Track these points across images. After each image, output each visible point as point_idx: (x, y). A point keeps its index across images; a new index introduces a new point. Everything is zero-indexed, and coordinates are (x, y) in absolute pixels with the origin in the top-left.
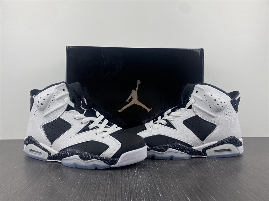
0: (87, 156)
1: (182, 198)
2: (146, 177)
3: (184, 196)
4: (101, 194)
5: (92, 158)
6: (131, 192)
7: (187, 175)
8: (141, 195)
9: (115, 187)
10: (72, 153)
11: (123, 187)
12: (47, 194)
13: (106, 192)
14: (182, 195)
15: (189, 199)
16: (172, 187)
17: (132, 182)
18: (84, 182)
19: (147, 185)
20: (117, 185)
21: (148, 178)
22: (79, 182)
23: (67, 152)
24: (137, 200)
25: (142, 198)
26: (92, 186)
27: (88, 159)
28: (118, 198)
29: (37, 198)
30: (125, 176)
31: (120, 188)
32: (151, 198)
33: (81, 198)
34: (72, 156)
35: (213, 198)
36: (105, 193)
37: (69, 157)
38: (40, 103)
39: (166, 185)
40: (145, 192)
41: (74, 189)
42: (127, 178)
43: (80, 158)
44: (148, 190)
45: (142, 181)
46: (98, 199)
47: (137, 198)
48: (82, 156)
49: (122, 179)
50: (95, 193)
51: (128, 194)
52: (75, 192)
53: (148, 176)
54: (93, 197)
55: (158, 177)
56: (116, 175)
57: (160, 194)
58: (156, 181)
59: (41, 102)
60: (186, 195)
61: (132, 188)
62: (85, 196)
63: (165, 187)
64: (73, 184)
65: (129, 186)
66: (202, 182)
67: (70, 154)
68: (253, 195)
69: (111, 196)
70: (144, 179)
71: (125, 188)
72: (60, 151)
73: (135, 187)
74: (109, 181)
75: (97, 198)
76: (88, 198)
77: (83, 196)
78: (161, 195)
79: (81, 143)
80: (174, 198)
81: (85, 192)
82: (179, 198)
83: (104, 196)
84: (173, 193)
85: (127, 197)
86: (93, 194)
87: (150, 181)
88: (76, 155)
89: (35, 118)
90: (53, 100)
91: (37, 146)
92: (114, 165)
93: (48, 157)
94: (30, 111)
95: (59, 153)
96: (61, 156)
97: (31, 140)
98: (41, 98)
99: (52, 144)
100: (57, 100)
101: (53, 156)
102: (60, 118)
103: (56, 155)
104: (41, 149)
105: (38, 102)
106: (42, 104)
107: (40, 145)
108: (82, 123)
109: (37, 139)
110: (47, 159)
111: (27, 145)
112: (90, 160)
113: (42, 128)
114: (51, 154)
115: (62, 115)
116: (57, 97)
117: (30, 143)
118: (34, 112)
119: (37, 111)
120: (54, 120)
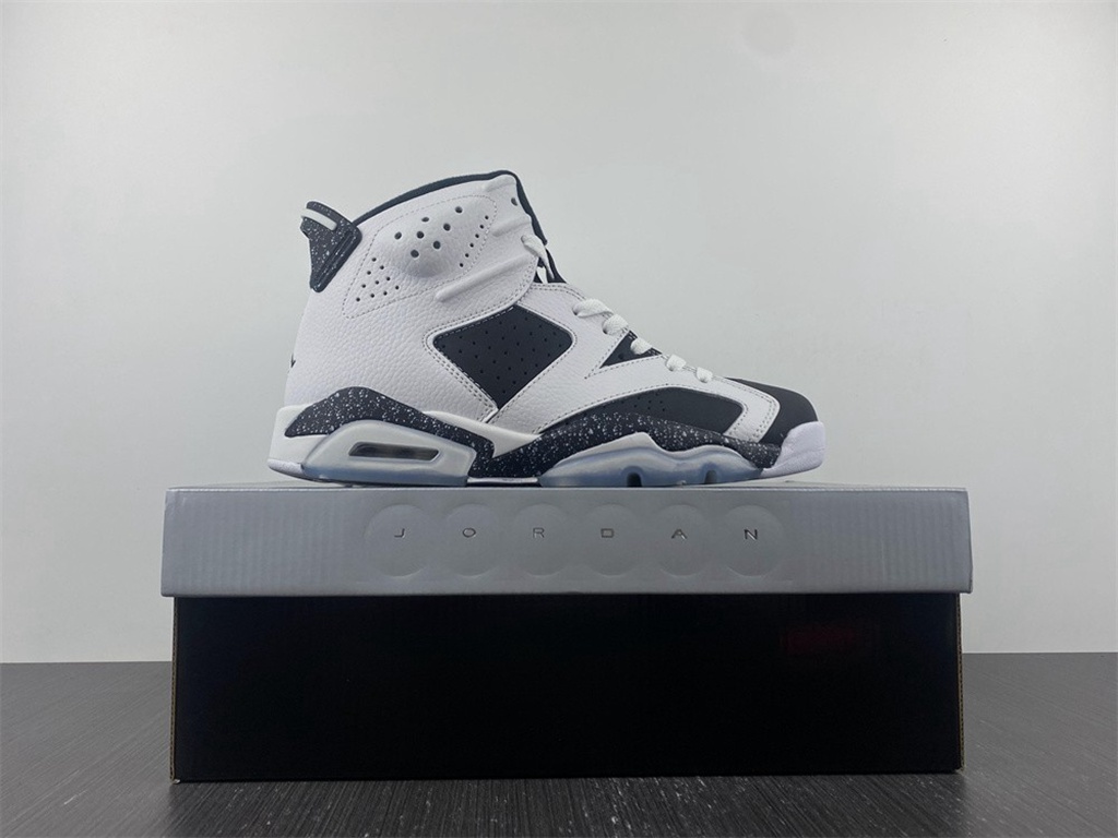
0: (685, 435)
5: (701, 442)
10: (618, 428)
23: (592, 424)
27: (690, 444)
34: (619, 437)
37: (606, 442)
38: (429, 238)
43: (658, 444)
48: (664, 434)
59: (430, 234)
67: (609, 430)
72: (546, 432)
79: (639, 396)
88: (637, 435)
89: (381, 310)
90: (480, 231)
91: (407, 425)
92: (769, 466)
93: (472, 468)
94: (319, 290)
95: (547, 437)
96: (561, 446)
97: (366, 401)
98: (425, 220)
99: (499, 408)
100: (498, 234)
101: (506, 457)
102: (520, 308)
103: (525, 447)
104: (435, 436)
105: (415, 236)
106: (437, 245)
107: (430, 419)
108: (605, 332)
109: (407, 398)
110: (466, 474)
111: (330, 432)
112: (695, 449)
113: (432, 347)
114: (492, 451)
115: (524, 296)
116: (497, 225)
117: (360, 419)
118: (364, 286)
119: (388, 279)
120: (493, 315)
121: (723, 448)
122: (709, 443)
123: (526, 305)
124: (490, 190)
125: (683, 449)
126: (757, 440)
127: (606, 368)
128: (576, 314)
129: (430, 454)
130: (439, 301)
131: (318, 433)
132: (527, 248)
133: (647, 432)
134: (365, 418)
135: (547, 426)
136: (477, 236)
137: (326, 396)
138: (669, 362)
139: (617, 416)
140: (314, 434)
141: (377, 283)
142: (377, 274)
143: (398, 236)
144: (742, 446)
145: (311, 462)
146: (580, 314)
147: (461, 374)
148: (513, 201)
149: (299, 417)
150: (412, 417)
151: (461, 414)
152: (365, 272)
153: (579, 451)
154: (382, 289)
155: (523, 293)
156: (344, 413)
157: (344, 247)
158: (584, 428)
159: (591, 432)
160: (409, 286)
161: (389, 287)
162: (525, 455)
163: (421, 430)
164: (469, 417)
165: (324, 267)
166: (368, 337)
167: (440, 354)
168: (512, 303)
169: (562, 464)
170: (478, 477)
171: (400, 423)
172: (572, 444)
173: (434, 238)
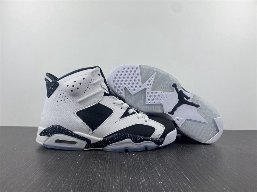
0: (140, 139)
1: (181, 177)
2: (144, 160)
3: (183, 176)
4: (100, 172)
5: (144, 140)
6: (130, 171)
7: (184, 158)
8: (140, 174)
9: (114, 167)
10: (123, 138)
11: (122, 167)
12: (46, 171)
13: (105, 170)
14: (181, 175)
15: (187, 178)
16: (170, 168)
17: (130, 163)
18: (83, 162)
19: (145, 166)
20: (115, 165)
21: (146, 160)
22: (78, 162)
23: (116, 136)
24: (136, 177)
25: (141, 176)
26: (91, 165)
28: (117, 176)
29: (37, 173)
30: (123, 158)
31: (119, 168)
32: (150, 177)
33: (80, 175)
34: (123, 140)
35: (211, 178)
36: (104, 172)
37: (120, 141)
39: (164, 166)
40: (144, 171)
41: (73, 168)
42: (125, 160)
43: (133, 141)
44: (147, 170)
45: (140, 162)
46: (98, 176)
47: (136, 176)
48: (134, 139)
49: (121, 160)
50: (94, 171)
51: (127, 173)
52: (74, 170)
53: (146, 159)
54: (92, 174)
55: (156, 160)
56: (114, 157)
57: (159, 173)
58: (154, 163)
60: (184, 175)
61: (131, 168)
62: (84, 173)
63: (163, 168)
64: (72, 163)
65: (128, 166)
66: (200, 165)
67: (120, 138)
68: (251, 176)
69: (110, 174)
70: (142, 161)
71: (124, 168)
73: (134, 167)
74: (107, 162)
75: (96, 175)
76: (87, 175)
77: (82, 173)
78: (160, 175)
80: (173, 177)
81: (85, 170)
82: (178, 177)
83: (103, 174)
84: (171, 173)
85: (126, 175)
86: (92, 172)
87: (148, 162)
88: (127, 139)
89: (63, 104)
90: (89, 84)
91: (69, 135)
92: (161, 144)
93: (85, 146)
94: (49, 97)
95: (104, 139)
96: (108, 142)
97: (59, 129)
98: (75, 82)
99: (93, 131)
100: (94, 84)
101: (94, 144)
102: (100, 104)
103: (99, 142)
104: (76, 138)
105: (72, 86)
106: (78, 89)
107: (75, 134)
108: (122, 108)
109: (69, 128)
110: (84, 148)
111: (50, 136)
112: (142, 142)
113: (76, 115)
114: (91, 142)
115: (101, 100)
116: (94, 82)
117: (57, 133)
118: (59, 98)
119: (65, 96)
120: (92, 106)
121: (149, 141)
122: (146, 141)
123: (101, 103)
124: (92, 72)
125: (139, 142)
126: (158, 138)
127: (121, 119)
128: (114, 104)
129: (75, 143)
130: (78, 102)
131: (47, 136)
132: (102, 87)
133: (130, 138)
134: (58, 133)
135: (105, 136)
136: (89, 85)
137: (49, 126)
138: (138, 116)
139: (123, 134)
140: (46, 136)
141: (62, 97)
142: (62, 95)
143: (68, 86)
144: (154, 140)
145: (46, 143)
146: (115, 104)
147: (83, 122)
148: (99, 75)
149: (43, 131)
150: (70, 133)
151: (83, 133)
152: (59, 94)
153: (113, 143)
154: (64, 99)
155: (100, 99)
156: (53, 132)
157: (55, 87)
158: (114, 137)
159: (116, 138)
160: (70, 98)
161: (65, 98)
162: (99, 143)
163: (73, 137)
164: (85, 133)
165: (49, 91)
166: (60, 112)
167: (78, 117)
168: (97, 102)
169: (108, 146)
170: (87, 148)
171: (67, 135)
172: (111, 141)
173: (77, 87)
